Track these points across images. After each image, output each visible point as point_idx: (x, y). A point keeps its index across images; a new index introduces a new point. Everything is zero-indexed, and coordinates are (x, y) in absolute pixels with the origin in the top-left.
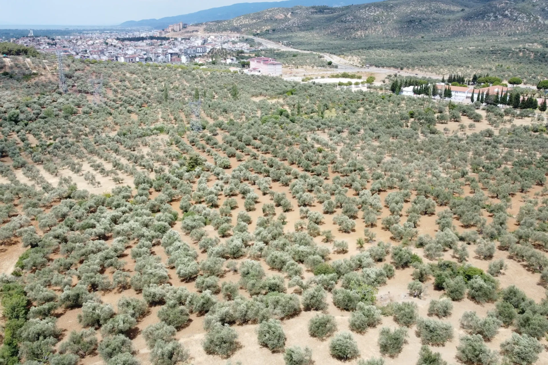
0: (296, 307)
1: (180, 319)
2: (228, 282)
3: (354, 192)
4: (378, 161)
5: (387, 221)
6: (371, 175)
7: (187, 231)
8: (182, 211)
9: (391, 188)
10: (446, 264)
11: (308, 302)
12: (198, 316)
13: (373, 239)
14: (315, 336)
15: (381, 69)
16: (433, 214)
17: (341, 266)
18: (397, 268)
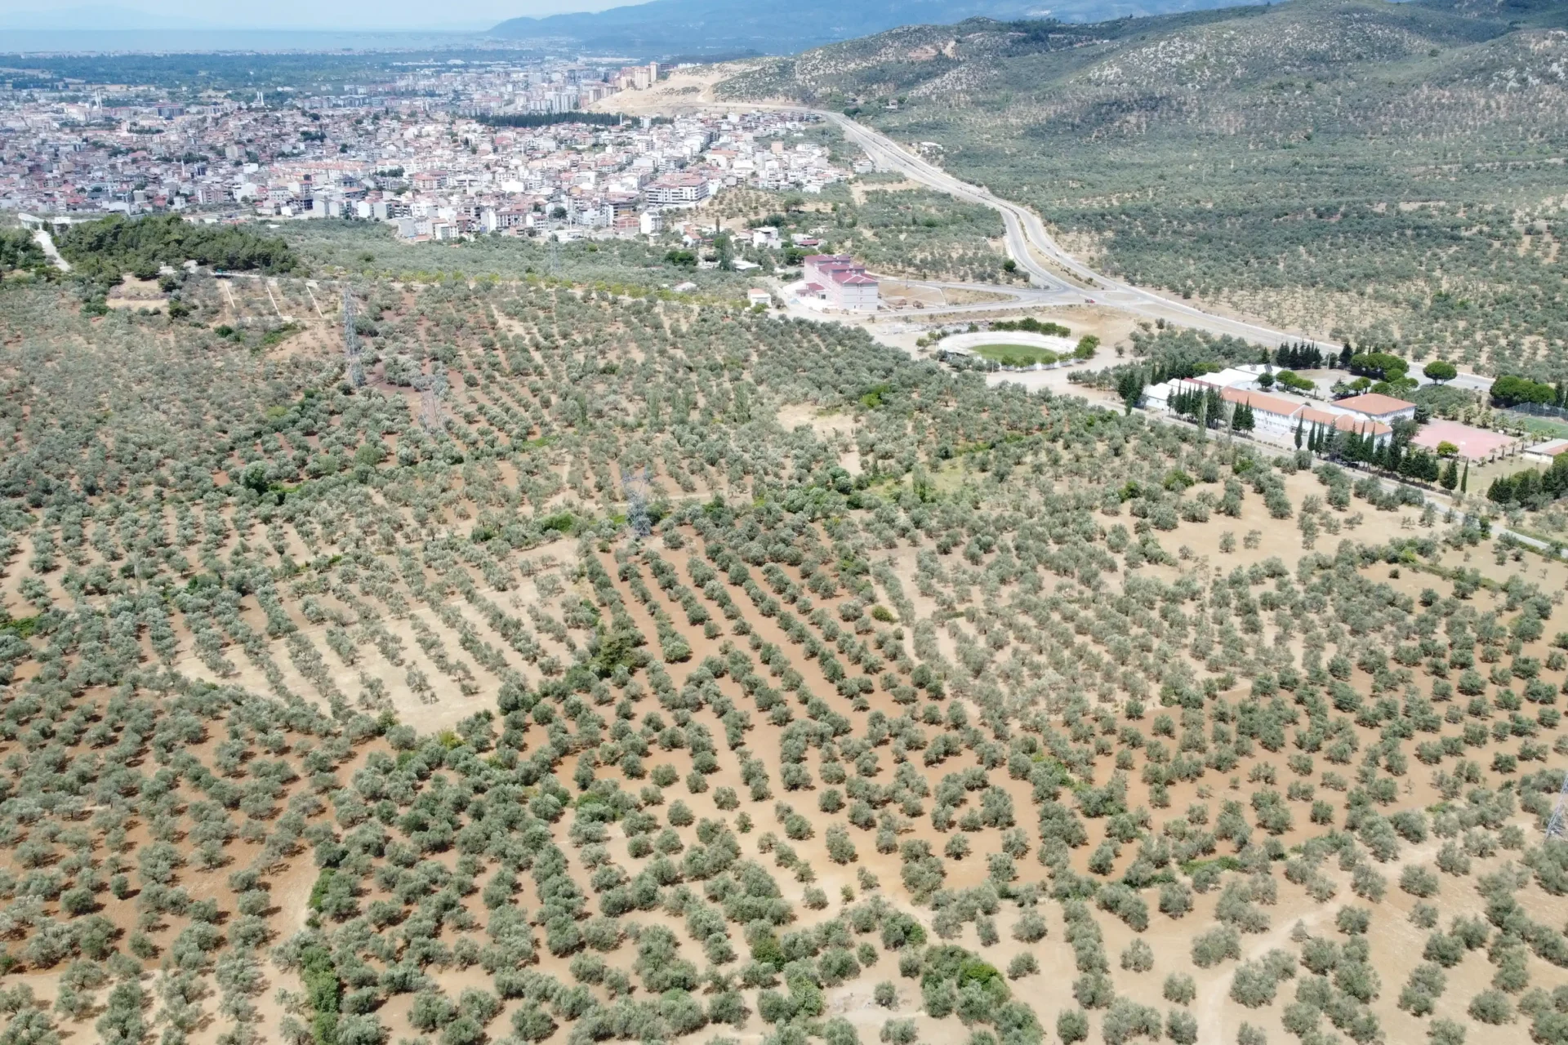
17: (794, 943)
18: (887, 948)
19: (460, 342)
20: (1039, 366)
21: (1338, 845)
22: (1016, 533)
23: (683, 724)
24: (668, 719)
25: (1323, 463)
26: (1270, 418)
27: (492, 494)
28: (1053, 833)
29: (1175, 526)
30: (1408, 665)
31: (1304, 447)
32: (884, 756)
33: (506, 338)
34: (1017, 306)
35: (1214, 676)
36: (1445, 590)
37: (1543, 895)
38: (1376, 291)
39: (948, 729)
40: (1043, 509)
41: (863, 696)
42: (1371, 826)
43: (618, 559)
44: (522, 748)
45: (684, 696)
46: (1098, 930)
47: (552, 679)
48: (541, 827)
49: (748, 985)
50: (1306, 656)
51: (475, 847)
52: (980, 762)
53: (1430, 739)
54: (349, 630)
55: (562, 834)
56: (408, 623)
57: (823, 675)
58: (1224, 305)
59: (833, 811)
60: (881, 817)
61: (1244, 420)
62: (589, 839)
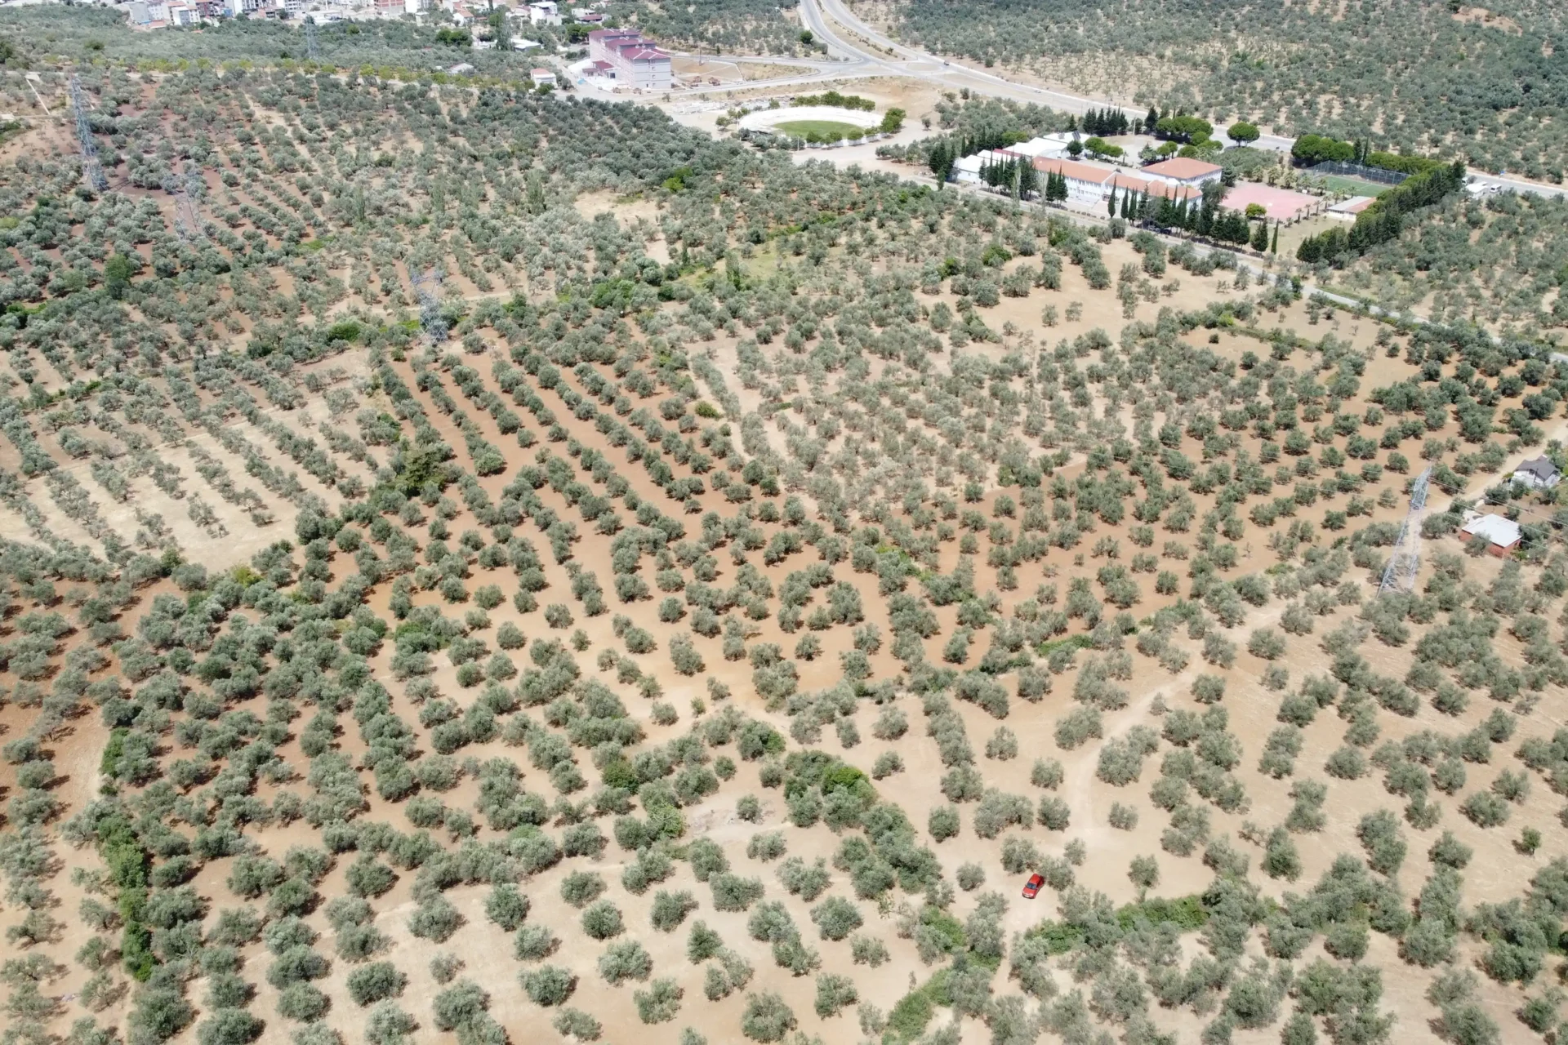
17: (647, 764)
18: (744, 759)
19: (213, 137)
20: (845, 142)
21: (1187, 614)
22: (836, 317)
23: (505, 541)
24: (487, 536)
25: (1136, 231)
26: (1082, 187)
27: (266, 305)
28: (905, 625)
29: (996, 302)
30: (1235, 429)
31: (1118, 215)
32: (723, 558)
33: (266, 131)
34: (818, 79)
35: (1050, 452)
36: (1264, 352)
37: (1381, 647)
38: (1175, 54)
39: (786, 526)
40: (862, 291)
41: (694, 497)
42: (1216, 592)
43: (415, 367)
44: (329, 578)
45: (502, 510)
46: (961, 721)
47: (355, 502)
48: (360, 662)
49: (601, 812)
50: (1137, 427)
51: (286, 691)
52: (823, 558)
53: (1264, 502)
54: (117, 463)
55: (383, 667)
56: (185, 451)
57: (650, 478)
58: (1027, 73)
59: (675, 621)
60: (726, 623)
61: (1057, 190)
62: (413, 672)
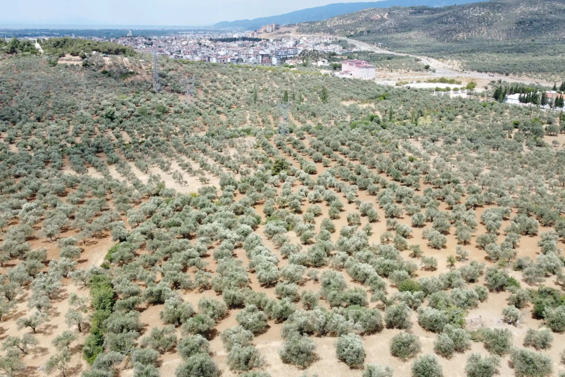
0: (378, 323)
1: (258, 325)
2: (308, 291)
3: (447, 206)
4: (476, 174)
5: (482, 239)
6: (467, 188)
7: (269, 236)
8: (265, 215)
9: (488, 203)
10: (548, 290)
11: (392, 319)
12: (276, 323)
13: (466, 257)
14: (397, 356)
15: (483, 74)
16: (534, 234)
17: (428, 284)
18: (491, 291)
